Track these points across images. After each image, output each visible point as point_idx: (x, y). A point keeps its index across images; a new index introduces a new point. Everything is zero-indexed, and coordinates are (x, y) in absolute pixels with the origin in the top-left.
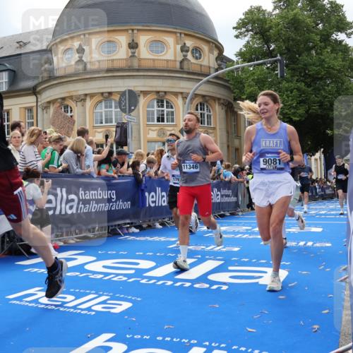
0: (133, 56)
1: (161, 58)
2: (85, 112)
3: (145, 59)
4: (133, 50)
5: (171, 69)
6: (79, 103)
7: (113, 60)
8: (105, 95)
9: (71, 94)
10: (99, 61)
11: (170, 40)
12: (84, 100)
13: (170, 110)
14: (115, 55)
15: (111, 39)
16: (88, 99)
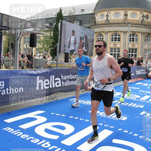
0: (126, 19)
1: (135, 19)
2: (108, 37)
3: (129, 20)
4: (126, 17)
5: (138, 24)
6: (106, 34)
7: (118, 20)
8: (115, 32)
9: (104, 31)
10: (114, 20)
11: (138, 13)
13: (137, 38)
14: (119, 18)
15: (118, 12)
16: (109, 33)
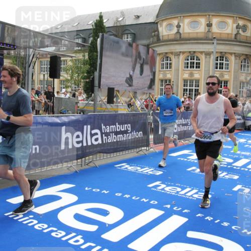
0: (209, 31)
1: (224, 32)
2: (179, 62)
3: (215, 33)
4: (209, 28)
5: (230, 39)
6: (176, 57)
7: (197, 33)
8: (191, 53)
9: (172, 51)
10: (189, 33)
11: (230, 21)
12: (179, 55)
13: (227, 62)
14: (198, 29)
15: (196, 20)
16: (181, 54)
